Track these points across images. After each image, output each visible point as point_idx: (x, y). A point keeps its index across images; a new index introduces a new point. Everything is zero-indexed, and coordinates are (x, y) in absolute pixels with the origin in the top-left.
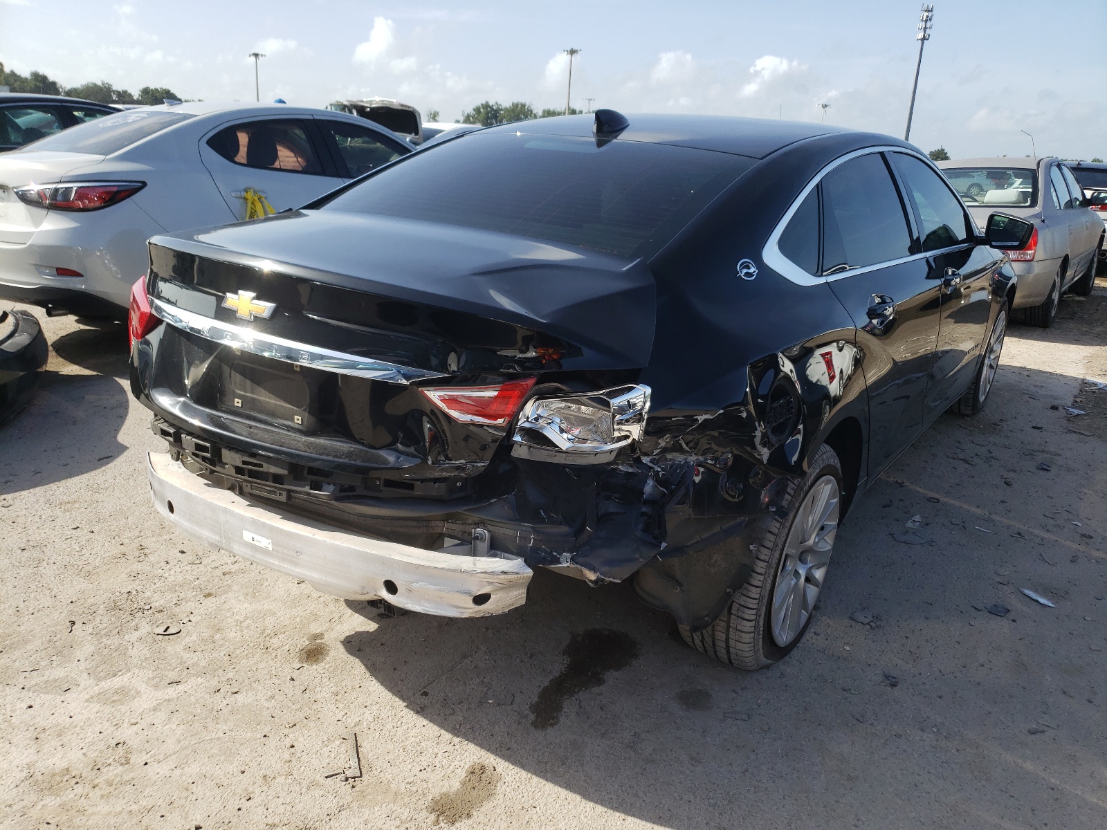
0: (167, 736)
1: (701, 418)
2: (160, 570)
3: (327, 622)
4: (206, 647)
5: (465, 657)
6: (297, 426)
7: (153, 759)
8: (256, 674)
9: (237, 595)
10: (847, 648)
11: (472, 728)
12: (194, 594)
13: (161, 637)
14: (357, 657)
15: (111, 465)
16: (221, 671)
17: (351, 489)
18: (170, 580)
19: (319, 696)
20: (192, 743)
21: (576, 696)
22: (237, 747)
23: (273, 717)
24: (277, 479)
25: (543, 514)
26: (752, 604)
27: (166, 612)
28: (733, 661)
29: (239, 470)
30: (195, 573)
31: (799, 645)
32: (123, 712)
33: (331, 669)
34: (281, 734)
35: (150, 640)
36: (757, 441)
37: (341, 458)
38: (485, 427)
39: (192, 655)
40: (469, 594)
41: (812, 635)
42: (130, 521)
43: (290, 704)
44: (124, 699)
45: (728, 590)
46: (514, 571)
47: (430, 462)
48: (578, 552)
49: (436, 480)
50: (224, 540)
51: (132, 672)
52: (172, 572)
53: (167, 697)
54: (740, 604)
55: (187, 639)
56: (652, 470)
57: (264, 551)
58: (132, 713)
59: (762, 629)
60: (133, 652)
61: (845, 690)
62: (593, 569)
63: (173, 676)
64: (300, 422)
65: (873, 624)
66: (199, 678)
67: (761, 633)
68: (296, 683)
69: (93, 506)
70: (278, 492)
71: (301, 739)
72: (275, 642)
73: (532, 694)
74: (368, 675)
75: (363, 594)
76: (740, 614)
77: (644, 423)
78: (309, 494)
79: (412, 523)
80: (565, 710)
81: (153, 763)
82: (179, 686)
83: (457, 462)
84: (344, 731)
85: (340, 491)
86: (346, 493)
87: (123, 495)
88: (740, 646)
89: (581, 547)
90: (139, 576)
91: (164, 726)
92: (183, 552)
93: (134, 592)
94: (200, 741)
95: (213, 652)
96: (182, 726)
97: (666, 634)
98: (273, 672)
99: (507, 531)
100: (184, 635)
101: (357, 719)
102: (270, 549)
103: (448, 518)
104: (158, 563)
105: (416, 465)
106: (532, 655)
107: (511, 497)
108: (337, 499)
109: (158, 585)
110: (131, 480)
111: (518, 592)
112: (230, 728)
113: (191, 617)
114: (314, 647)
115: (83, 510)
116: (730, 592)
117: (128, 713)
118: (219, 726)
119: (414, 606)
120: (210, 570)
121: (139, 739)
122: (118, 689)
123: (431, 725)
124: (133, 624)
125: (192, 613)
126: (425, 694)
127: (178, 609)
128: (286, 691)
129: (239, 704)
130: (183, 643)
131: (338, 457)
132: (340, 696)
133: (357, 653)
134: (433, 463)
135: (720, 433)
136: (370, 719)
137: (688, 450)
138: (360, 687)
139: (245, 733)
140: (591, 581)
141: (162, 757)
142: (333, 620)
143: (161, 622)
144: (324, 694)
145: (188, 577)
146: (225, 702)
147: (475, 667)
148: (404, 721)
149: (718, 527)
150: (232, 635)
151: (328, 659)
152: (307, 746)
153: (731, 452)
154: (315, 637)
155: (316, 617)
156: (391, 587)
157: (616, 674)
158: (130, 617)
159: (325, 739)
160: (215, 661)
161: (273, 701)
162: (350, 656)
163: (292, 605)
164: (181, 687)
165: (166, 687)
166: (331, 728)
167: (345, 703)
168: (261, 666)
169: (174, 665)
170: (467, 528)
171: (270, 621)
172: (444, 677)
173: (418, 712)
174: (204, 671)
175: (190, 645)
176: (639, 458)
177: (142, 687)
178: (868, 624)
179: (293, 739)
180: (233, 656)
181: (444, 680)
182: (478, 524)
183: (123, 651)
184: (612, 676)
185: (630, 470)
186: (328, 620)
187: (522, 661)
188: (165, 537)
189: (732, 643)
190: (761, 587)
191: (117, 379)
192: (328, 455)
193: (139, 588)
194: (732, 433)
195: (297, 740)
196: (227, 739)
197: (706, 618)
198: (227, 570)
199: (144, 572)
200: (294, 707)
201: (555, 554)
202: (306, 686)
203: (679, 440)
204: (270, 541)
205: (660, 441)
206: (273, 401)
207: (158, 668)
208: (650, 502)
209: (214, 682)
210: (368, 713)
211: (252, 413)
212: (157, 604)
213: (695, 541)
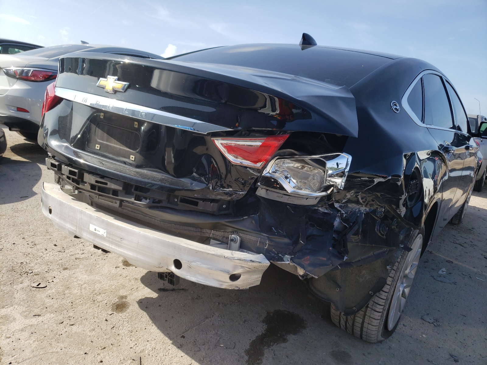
0: (26, 347)
1: (377, 180)
2: (42, 253)
3: (129, 290)
4: (59, 297)
5: (207, 318)
6: (131, 162)
7: (15, 361)
8: (86, 315)
9: (81, 270)
10: (424, 336)
11: (210, 361)
12: (58, 267)
13: (34, 289)
14: (145, 311)
15: (27, 200)
16: (65, 311)
17: (160, 202)
18: (46, 259)
19: (121, 332)
20: (40, 353)
21: (272, 348)
22: (68, 358)
23: (92, 342)
24: (115, 193)
25: (274, 230)
26: (382, 302)
27: (40, 275)
28: (363, 336)
29: (93, 187)
30: (60, 257)
31: (396, 331)
32: (3, 330)
33: (129, 317)
34: (95, 353)
35: (28, 290)
36: (401, 202)
37: (156, 181)
38: (248, 169)
39: (50, 300)
40: (228, 272)
41: (402, 326)
42: (31, 227)
43: (104, 335)
44: (6, 322)
45: (370, 292)
46: (258, 260)
47: (211, 188)
48: (294, 255)
49: (213, 201)
50: (78, 230)
51: (13, 307)
52: (48, 255)
53: (31, 324)
54: (374, 302)
55: (49, 291)
56: (339, 213)
57: (101, 237)
58: (9, 331)
59: (384, 318)
60: (17, 296)
61: (429, 361)
62: (303, 267)
63: (37, 311)
64: (133, 159)
65: (435, 324)
66: (52, 314)
67: (384, 320)
68: (108, 323)
69: (13, 218)
70: (114, 201)
71: (107, 357)
72: (99, 298)
73: (246, 343)
74: (151, 322)
75: (159, 267)
76: (374, 308)
77: (345, 178)
78: (133, 203)
79: (192, 229)
80: (266, 355)
81: (14, 363)
82: (39, 318)
83: (227, 190)
84: (134, 355)
85: (153, 202)
86: (156, 205)
87: (29, 215)
88: (370, 327)
89: (297, 253)
90: (30, 255)
91: (26, 341)
92: (55, 245)
93: (25, 263)
94: (45, 353)
95: (63, 300)
96: (36, 342)
97: (320, 317)
98: (96, 315)
99: (252, 238)
100: (48, 289)
101: (142, 348)
102: (105, 236)
103: (215, 227)
104: (41, 249)
105: (202, 189)
106: (245, 321)
107: (256, 216)
108: (151, 207)
109: (39, 261)
110: (35, 208)
111: (257, 276)
112: (65, 346)
113: (54, 280)
114: (120, 303)
115: (7, 219)
116: (371, 293)
117: (6, 330)
118: (59, 344)
119: (192, 277)
120: (69, 256)
121: (9, 347)
122: (4, 316)
123: (186, 356)
124: (20, 280)
125: (55, 277)
126: (183, 337)
127: (47, 275)
128: (102, 327)
129: (73, 332)
130: (47, 293)
131: (155, 181)
132: (133, 333)
133: (145, 309)
134: (213, 189)
135: (381, 195)
136: (150, 349)
137: (362, 202)
138: (146, 329)
139: (74, 350)
140: (300, 275)
141: (21, 360)
142: (133, 289)
143: (36, 280)
144: (124, 331)
145: (56, 258)
146: (65, 330)
147: (213, 324)
148: (170, 352)
149: (372, 252)
150: (76, 291)
151: (128, 311)
152: (110, 362)
153: (385, 208)
154: (122, 297)
155: (124, 287)
156: (178, 264)
157: (293, 336)
158: (20, 276)
159: (122, 358)
160: (63, 305)
161: (94, 332)
162: (141, 310)
163: (111, 279)
164: (40, 319)
165: (32, 318)
166: (126, 352)
167: (136, 337)
168: (89, 311)
169: (39, 305)
170: (226, 234)
171: (98, 286)
172: (194, 328)
173: (178, 348)
174: (56, 310)
175: (51, 295)
176: (333, 204)
177: (18, 316)
178: (432, 323)
179: (103, 357)
180: (74, 303)
181: (194, 330)
182: (234, 232)
183: (11, 294)
184: (291, 338)
185: (326, 211)
186: (130, 289)
187: (239, 324)
188: (47, 237)
189: (365, 325)
190: (388, 293)
191: (38, 164)
192: (149, 179)
193: (28, 261)
194: (388, 196)
195: (105, 358)
196: (62, 353)
197: (354, 308)
198: (78, 257)
199: (32, 253)
200: (105, 337)
201: (280, 255)
202: (114, 325)
203: (358, 195)
204: (105, 231)
205: (347, 194)
206: (119, 147)
207: (29, 306)
208: (337, 232)
209: (60, 318)
210: (149, 345)
211: (105, 154)
212: (36, 271)
213: (357, 259)
